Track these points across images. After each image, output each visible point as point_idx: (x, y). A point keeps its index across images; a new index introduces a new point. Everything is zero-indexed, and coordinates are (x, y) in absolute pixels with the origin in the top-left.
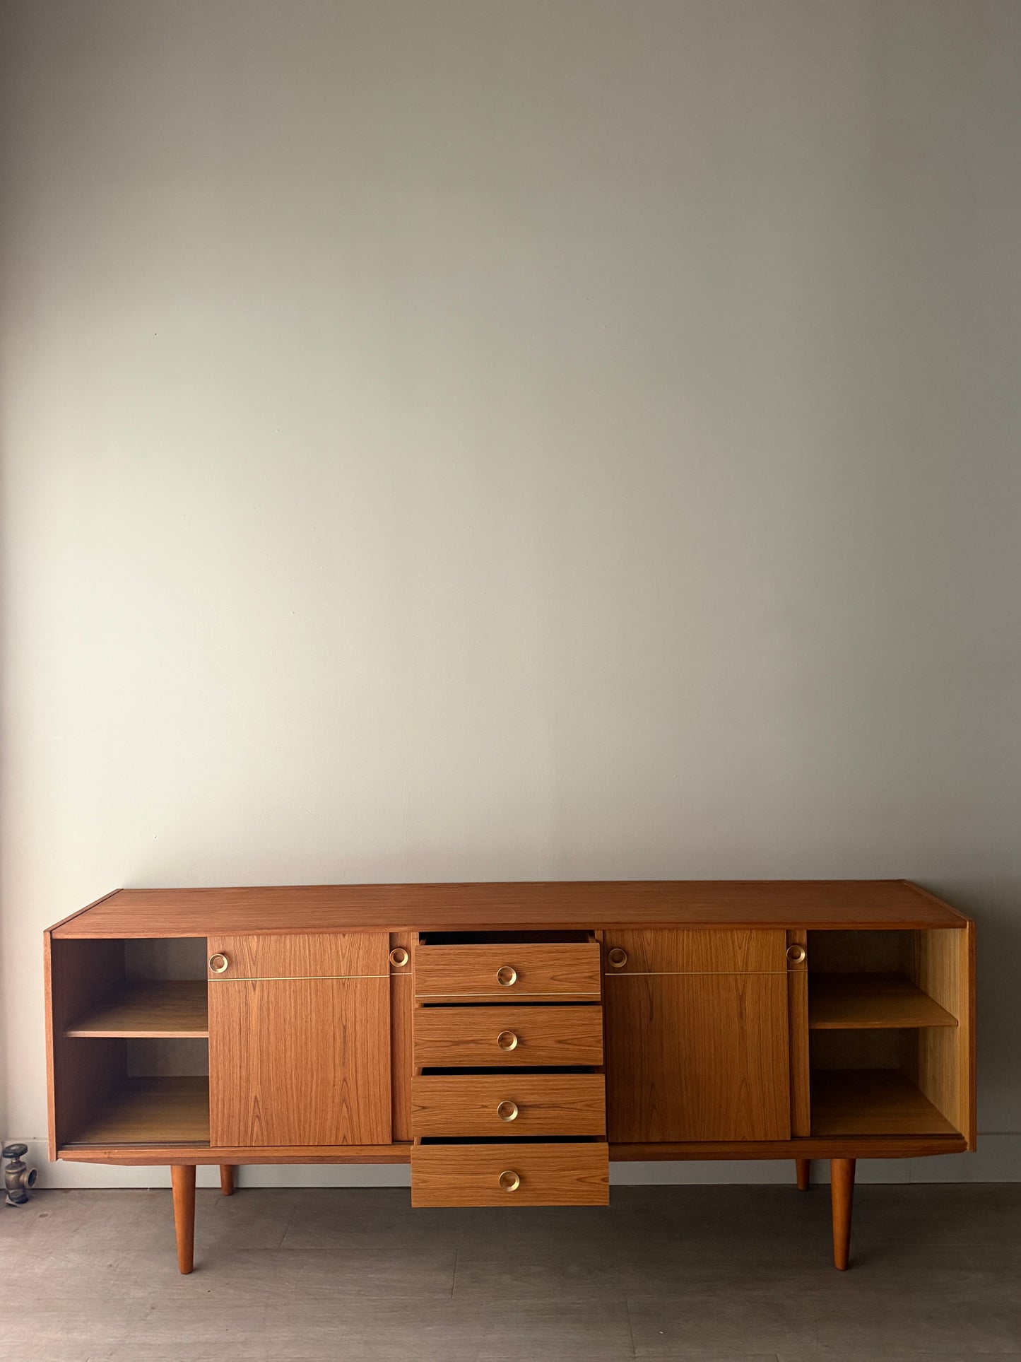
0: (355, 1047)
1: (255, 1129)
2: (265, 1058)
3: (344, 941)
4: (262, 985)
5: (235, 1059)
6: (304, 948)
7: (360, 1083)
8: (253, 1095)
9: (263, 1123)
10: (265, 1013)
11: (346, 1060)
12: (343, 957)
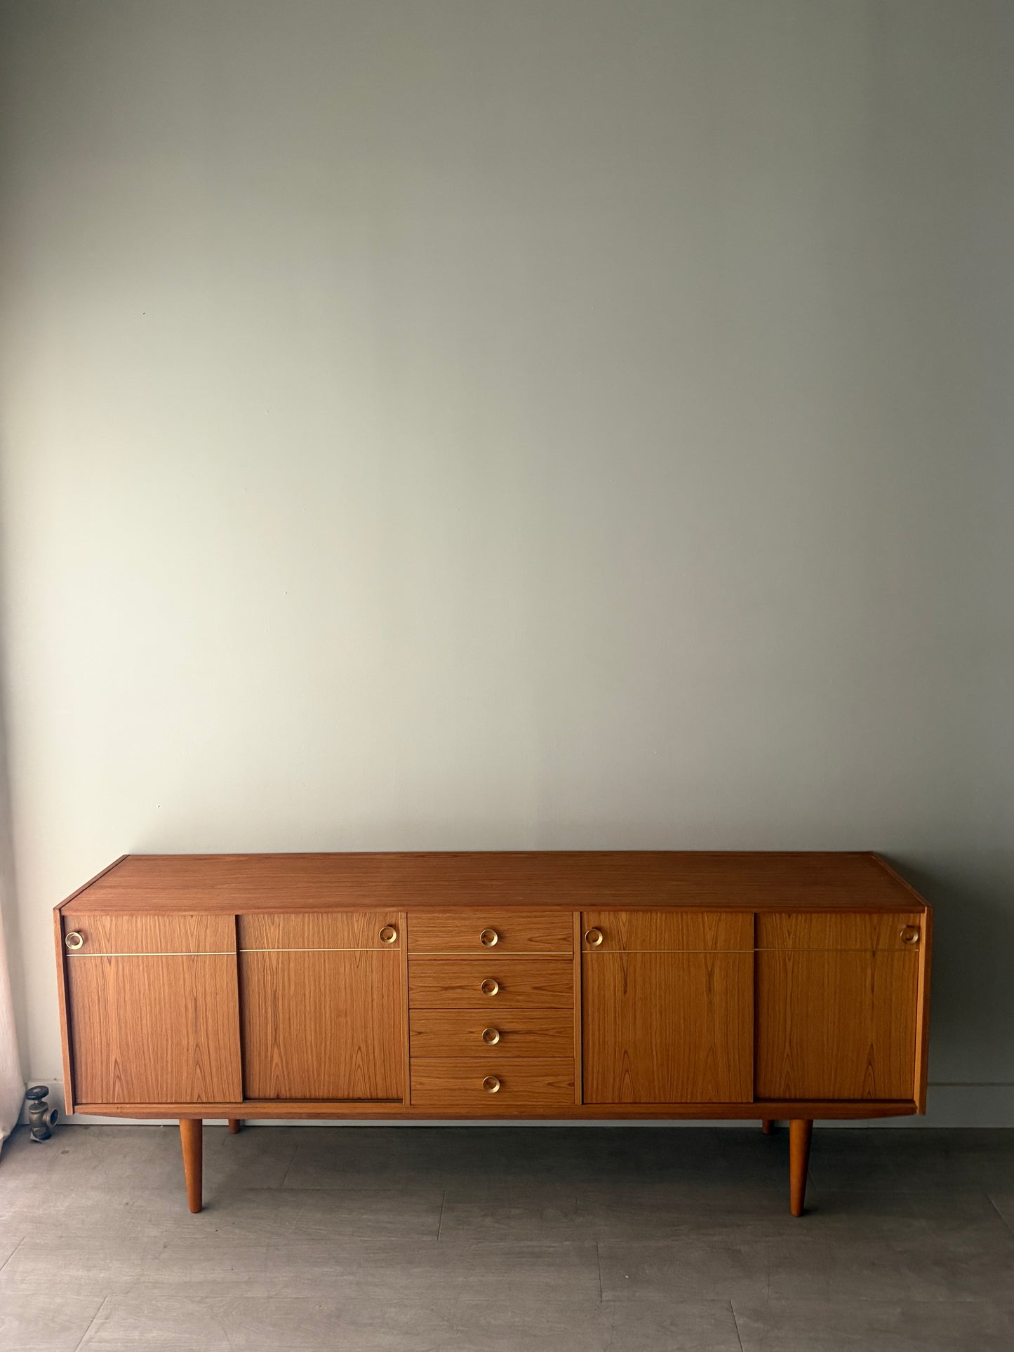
0: (206, 1016)
1: (117, 1088)
2: (123, 1025)
3: (192, 922)
4: (117, 961)
5: (95, 1025)
6: (155, 927)
7: (212, 1048)
8: (114, 1060)
9: (124, 1082)
10: (121, 985)
11: (198, 1028)
12: (192, 936)
